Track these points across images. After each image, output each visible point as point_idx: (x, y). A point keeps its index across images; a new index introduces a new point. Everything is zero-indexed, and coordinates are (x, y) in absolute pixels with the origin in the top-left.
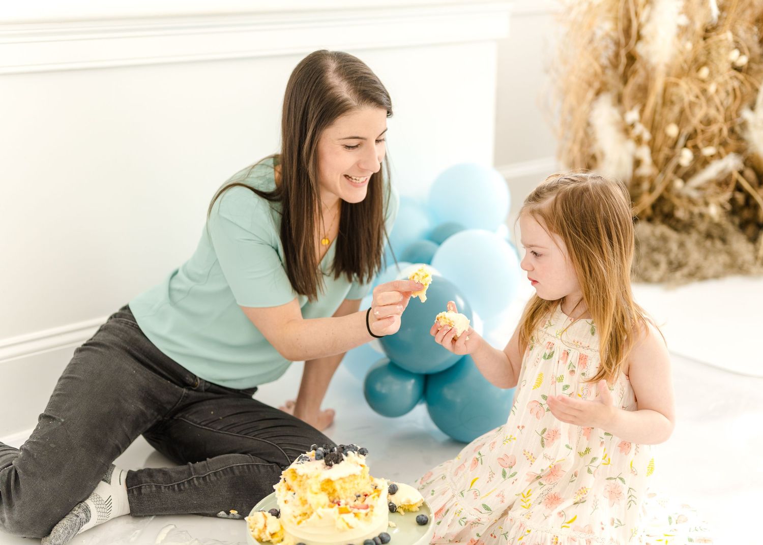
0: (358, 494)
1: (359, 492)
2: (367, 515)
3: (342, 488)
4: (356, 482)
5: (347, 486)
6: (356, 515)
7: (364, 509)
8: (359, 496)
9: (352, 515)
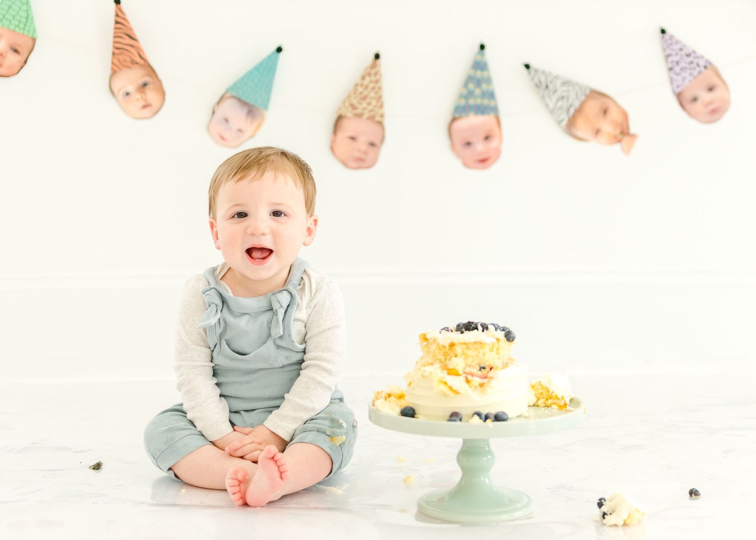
0: (482, 365)
1: (484, 363)
2: (482, 385)
3: (464, 354)
4: (481, 351)
5: (470, 352)
6: (468, 381)
7: (481, 378)
8: (484, 368)
9: (462, 379)
